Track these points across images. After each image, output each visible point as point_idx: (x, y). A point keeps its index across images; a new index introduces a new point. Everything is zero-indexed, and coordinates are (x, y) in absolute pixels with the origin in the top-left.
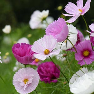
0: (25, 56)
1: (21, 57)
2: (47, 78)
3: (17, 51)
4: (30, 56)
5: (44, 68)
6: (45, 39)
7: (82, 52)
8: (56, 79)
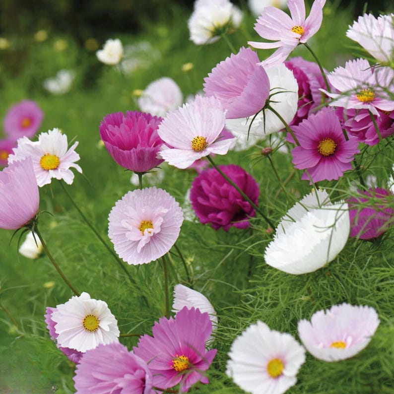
0: (136, 148)
1: (125, 152)
2: (219, 216)
3: (114, 135)
4: (152, 149)
5: (210, 184)
6: (199, 105)
7: (316, 144)
8: (245, 221)
